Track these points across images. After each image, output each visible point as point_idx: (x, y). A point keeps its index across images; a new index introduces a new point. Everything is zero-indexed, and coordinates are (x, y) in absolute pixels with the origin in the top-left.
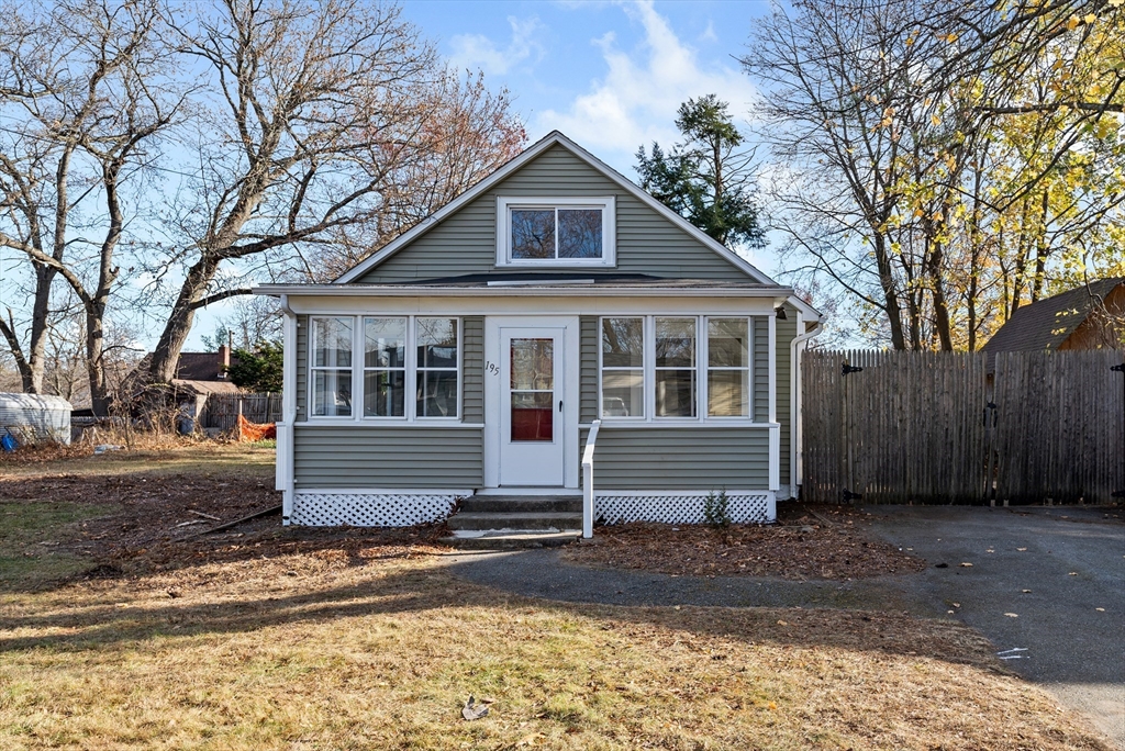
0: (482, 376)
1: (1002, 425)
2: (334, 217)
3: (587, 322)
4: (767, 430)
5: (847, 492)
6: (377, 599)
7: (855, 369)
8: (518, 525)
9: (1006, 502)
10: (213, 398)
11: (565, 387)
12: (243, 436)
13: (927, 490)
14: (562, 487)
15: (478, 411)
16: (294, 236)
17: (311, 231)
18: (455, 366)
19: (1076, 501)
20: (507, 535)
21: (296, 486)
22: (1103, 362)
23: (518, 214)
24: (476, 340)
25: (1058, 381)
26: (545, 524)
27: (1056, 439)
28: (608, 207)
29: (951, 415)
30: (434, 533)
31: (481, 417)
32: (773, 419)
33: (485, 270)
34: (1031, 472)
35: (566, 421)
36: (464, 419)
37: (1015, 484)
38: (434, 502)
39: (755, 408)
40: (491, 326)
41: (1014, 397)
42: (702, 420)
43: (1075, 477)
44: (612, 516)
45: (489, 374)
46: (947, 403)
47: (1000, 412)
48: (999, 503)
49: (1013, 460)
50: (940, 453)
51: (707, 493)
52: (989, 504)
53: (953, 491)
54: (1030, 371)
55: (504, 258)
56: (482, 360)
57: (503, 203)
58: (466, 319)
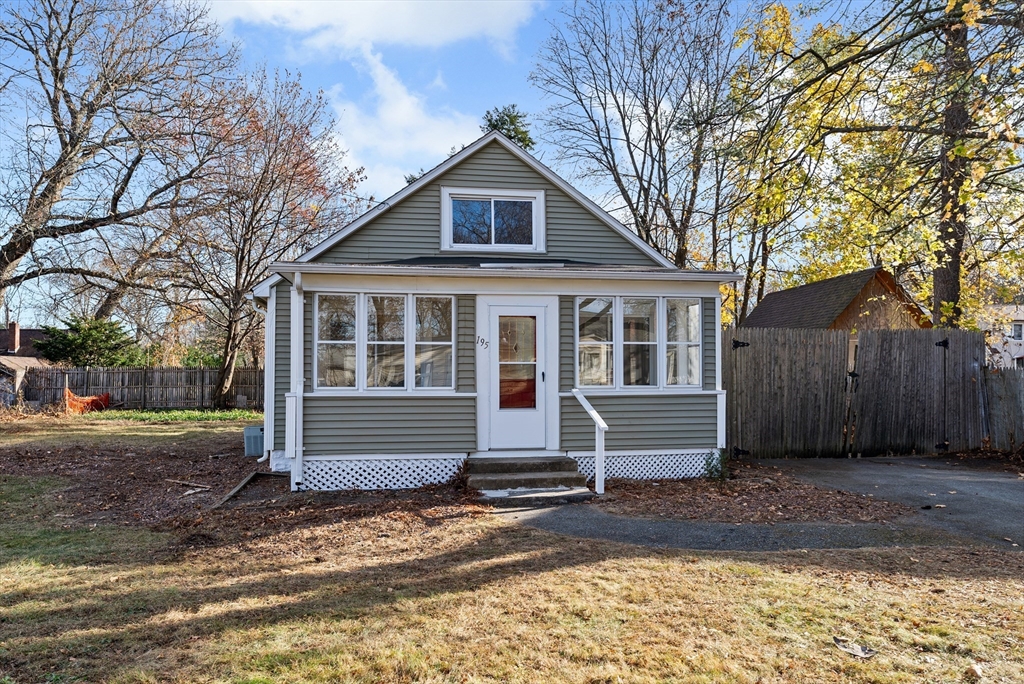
0: (474, 350)
1: (861, 390)
3: (566, 302)
4: (715, 396)
5: (736, 449)
7: (744, 345)
8: (532, 484)
9: (859, 455)
10: (31, 372)
11: (547, 360)
12: (69, 409)
13: (799, 446)
14: (544, 449)
15: (470, 382)
18: (450, 341)
19: (909, 452)
20: (523, 493)
21: (305, 453)
22: (930, 339)
23: (459, 204)
24: (469, 317)
25: (900, 354)
26: (555, 483)
27: (898, 401)
28: (538, 200)
29: (820, 383)
31: (473, 387)
32: (719, 387)
33: (431, 253)
34: (879, 429)
35: (548, 392)
36: (457, 389)
37: (866, 440)
39: (704, 377)
40: (481, 303)
41: (870, 367)
42: (663, 386)
43: (910, 432)
45: (480, 348)
46: (817, 373)
47: (860, 380)
48: (854, 456)
49: (866, 419)
50: (810, 415)
52: (847, 457)
53: (819, 447)
54: (882, 346)
55: (447, 244)
56: (474, 335)
57: (446, 193)
58: (459, 297)
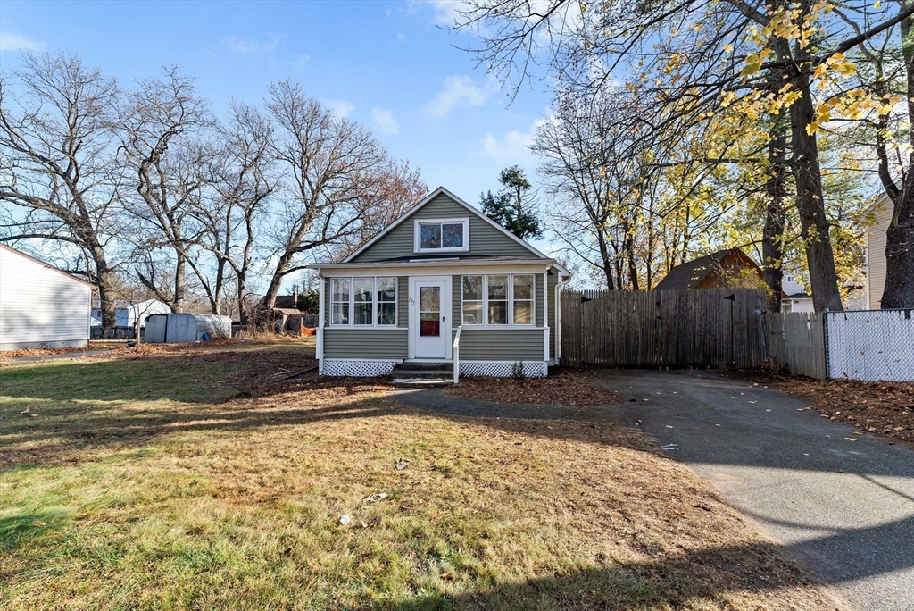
0: (407, 305)
1: (665, 328)
2: (342, 232)
3: (456, 279)
4: (543, 330)
5: (584, 362)
6: (359, 410)
7: (588, 300)
8: (424, 376)
9: (667, 368)
10: (290, 316)
11: (446, 311)
12: (302, 334)
13: (625, 361)
14: (444, 358)
15: (405, 322)
16: (325, 241)
17: (332, 238)
18: (395, 301)
19: (705, 367)
20: (419, 381)
21: (324, 357)
22: (720, 295)
23: (424, 227)
24: (404, 288)
25: (695, 305)
26: (436, 377)
27: (694, 335)
28: (466, 222)
29: (638, 323)
30: (385, 380)
31: (407, 325)
32: (546, 325)
33: (409, 254)
34: (681, 353)
35: (446, 327)
36: (399, 326)
37: (672, 358)
38: (385, 365)
39: (537, 320)
40: (411, 281)
41: (672, 313)
42: (511, 325)
43: (704, 355)
44: (468, 373)
45: (410, 304)
46: (635, 316)
47: (664, 321)
48: (664, 368)
49: (671, 346)
50: (632, 342)
51: (514, 362)
52: (658, 369)
53: (639, 361)
54: (680, 300)
55: (417, 249)
56: (407, 297)
57: (417, 222)
58: (400, 278)
